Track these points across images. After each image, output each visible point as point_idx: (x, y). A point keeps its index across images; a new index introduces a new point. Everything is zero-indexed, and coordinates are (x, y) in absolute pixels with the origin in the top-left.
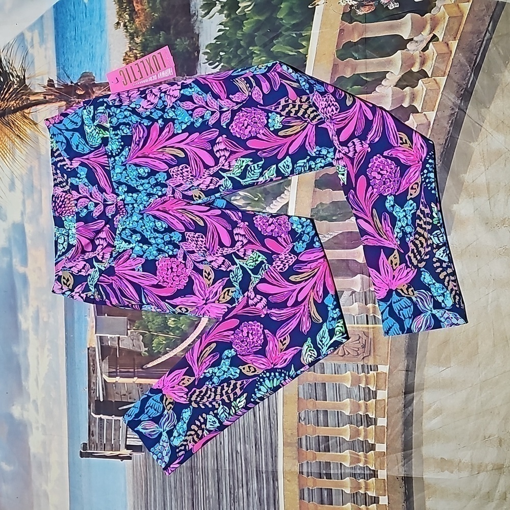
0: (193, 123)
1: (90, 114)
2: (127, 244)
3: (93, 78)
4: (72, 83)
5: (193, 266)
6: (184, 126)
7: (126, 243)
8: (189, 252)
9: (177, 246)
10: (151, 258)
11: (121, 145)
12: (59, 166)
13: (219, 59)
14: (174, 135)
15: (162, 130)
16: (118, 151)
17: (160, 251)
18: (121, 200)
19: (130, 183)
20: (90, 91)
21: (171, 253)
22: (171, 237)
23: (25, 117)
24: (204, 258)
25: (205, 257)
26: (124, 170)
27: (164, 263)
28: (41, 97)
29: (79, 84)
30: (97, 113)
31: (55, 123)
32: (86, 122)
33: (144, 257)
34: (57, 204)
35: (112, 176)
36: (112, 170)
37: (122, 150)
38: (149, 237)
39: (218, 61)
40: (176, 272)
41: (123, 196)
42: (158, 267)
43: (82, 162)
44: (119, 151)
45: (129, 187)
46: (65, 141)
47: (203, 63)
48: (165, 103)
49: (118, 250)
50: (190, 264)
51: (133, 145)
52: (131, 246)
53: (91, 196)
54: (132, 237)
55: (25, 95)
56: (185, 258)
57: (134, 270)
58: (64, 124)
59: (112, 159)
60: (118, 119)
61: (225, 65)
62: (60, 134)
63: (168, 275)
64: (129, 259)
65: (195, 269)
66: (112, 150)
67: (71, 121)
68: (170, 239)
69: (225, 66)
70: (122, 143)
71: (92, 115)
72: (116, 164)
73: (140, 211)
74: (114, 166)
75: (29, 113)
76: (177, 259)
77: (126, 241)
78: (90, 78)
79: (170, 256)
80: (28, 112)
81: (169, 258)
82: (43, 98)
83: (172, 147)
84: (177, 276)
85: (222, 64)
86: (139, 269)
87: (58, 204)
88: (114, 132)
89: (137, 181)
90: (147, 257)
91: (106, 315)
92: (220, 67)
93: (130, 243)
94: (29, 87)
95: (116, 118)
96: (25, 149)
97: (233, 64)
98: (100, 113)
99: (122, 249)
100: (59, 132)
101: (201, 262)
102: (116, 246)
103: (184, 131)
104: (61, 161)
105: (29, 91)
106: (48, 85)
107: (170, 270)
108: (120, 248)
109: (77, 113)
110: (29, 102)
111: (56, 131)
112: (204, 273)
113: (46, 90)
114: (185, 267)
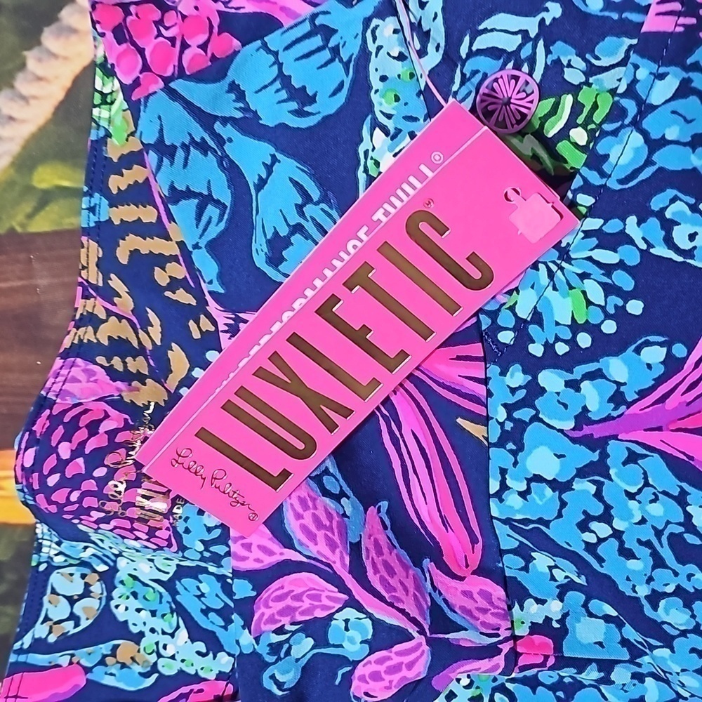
11: (620, 315)
16: (572, 342)
26: (582, 473)
35: (494, 486)
44: (584, 340)
59: (517, 377)
60: (655, 145)
66: (537, 318)
70: (635, 307)
72: (536, 418)
74: (521, 426)
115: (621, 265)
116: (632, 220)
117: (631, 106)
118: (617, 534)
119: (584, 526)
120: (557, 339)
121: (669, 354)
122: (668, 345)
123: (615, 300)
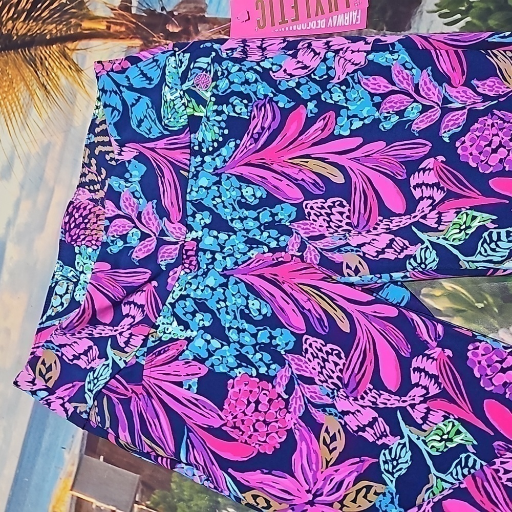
0: (377, 121)
1: (180, 67)
2: (182, 327)
3: (203, 6)
4: (163, 9)
5: (302, 411)
6: (357, 124)
7: (179, 325)
8: (301, 377)
9: (279, 359)
10: (221, 369)
11: (223, 135)
12: (97, 152)
13: (463, 8)
14: (332, 137)
15: (310, 122)
16: (213, 146)
17: (242, 359)
18: (193, 239)
19: (221, 211)
20: (191, 28)
21: (263, 370)
22: (272, 337)
23: (66, 57)
24: (330, 401)
25: (333, 397)
27: (244, 388)
28: (102, 26)
29: (175, 13)
30: (194, 68)
31: (112, 70)
32: (168, 79)
33: (208, 363)
34: (73, 219)
36: (192, 178)
37: (222, 145)
38: (227, 325)
39: (461, 12)
40: (265, 413)
41: (200, 234)
42: (231, 391)
43: (140, 152)
44: (216, 145)
45: (216, 217)
46: (121, 108)
47: (428, 12)
48: (331, 73)
49: (160, 335)
50: (297, 405)
51: (245, 138)
52: (188, 333)
53: (139, 218)
54: (194, 316)
55: (76, 17)
56: (290, 389)
57: (180, 384)
58: (127, 77)
59: (199, 159)
61: (475, 21)
62: (116, 93)
63: (246, 415)
64: (177, 359)
65: (307, 418)
66: (204, 141)
67: (142, 73)
68: (268, 341)
69: (474, 25)
70: (226, 132)
71: (183, 68)
72: (203, 170)
73: (225, 269)
74: (198, 172)
75: (73, 50)
76: (274, 387)
77: (180, 322)
78: (199, 6)
79: (259, 375)
80: (73, 48)
81: (258, 380)
82: (105, 28)
83: (323, 160)
84: (264, 421)
85: (469, 19)
86: (190, 386)
87: (76, 219)
88: (215, 107)
89: (234, 209)
90: (212, 365)
91: (102, 457)
92: (462, 23)
93: (187, 327)
94: (87, 4)
95: (227, 81)
96: (49, 111)
97: (492, 22)
98: (200, 68)
99: (170, 336)
100: (115, 89)
101: (323, 407)
102: (159, 326)
103: (354, 133)
104: (103, 144)
105: (85, 11)
106: (120, 8)
107: (253, 405)
108: (165, 333)
109: (157, 61)
110: (79, 30)
111: (110, 86)
112: (323, 434)
113: (115, 14)
114: (286, 407)
115: (223, 120)
116: (225, 106)
117: (226, 72)
118: (223, 202)
119: (213, 199)
120: (209, 146)
121: (236, 144)
122: (235, 141)
123: (221, 131)
